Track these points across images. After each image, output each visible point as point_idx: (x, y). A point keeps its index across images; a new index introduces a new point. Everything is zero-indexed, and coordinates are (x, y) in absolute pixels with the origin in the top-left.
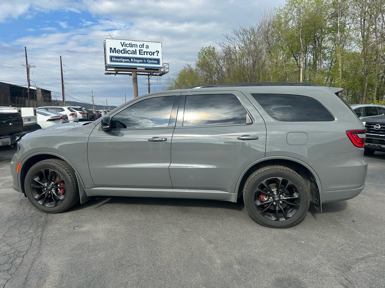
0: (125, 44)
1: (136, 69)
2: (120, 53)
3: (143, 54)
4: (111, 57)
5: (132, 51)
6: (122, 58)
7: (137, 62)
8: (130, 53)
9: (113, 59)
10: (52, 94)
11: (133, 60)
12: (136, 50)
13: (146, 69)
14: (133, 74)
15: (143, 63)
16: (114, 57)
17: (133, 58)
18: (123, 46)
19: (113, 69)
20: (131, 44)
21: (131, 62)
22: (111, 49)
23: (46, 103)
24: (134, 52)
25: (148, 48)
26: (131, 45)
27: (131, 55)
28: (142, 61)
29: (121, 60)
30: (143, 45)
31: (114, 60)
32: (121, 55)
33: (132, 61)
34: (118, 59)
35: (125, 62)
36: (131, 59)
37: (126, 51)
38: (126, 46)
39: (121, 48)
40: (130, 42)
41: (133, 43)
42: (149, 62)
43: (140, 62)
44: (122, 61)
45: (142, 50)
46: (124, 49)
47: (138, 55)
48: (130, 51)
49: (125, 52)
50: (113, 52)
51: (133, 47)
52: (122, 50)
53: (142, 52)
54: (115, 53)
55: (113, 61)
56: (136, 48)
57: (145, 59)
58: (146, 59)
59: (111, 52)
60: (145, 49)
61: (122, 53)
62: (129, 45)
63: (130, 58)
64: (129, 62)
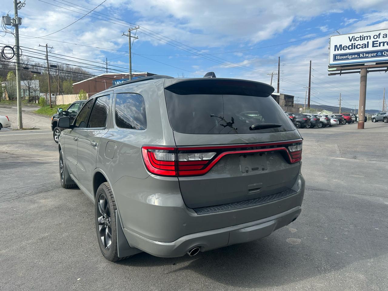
0: (354, 38)
1: (363, 65)
2: (346, 49)
3: (377, 46)
4: (335, 56)
5: (362, 45)
6: (348, 54)
7: (368, 57)
8: (360, 48)
9: (337, 57)
10: (295, 99)
11: (363, 55)
12: (368, 42)
13: (377, 64)
14: (363, 71)
15: (377, 56)
16: (338, 55)
17: (363, 53)
18: (351, 41)
19: (335, 69)
20: (362, 36)
21: (360, 58)
22: (336, 46)
23: (287, 108)
24: (367, 46)
25: (386, 37)
26: (362, 38)
27: (361, 50)
28: (375, 54)
29: (347, 57)
30: (379, 35)
31: (339, 58)
32: (348, 51)
33: (361, 56)
34: (344, 56)
35: (352, 58)
36: (361, 54)
37: (355, 45)
38: (355, 39)
39: (348, 43)
40: (361, 34)
41: (365, 34)
42: (385, 55)
43: (372, 56)
44: (348, 59)
45: (378, 41)
46: (352, 44)
47: (370, 48)
48: (360, 45)
49: (353, 46)
50: (338, 50)
51: (364, 40)
52: (350, 46)
53: (377, 44)
54: (341, 50)
55: (337, 60)
56: (369, 40)
57: (379, 51)
58: (382, 51)
59: (335, 50)
60: (381, 40)
61: (349, 49)
62: (359, 39)
63: (358, 54)
64: (357, 58)
